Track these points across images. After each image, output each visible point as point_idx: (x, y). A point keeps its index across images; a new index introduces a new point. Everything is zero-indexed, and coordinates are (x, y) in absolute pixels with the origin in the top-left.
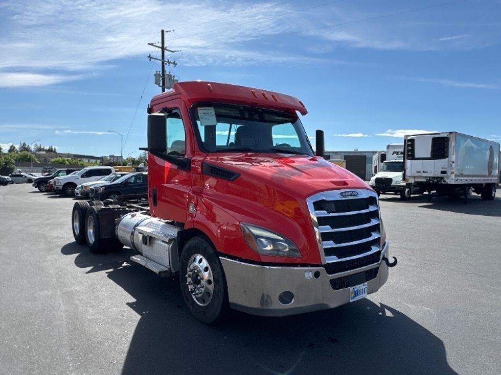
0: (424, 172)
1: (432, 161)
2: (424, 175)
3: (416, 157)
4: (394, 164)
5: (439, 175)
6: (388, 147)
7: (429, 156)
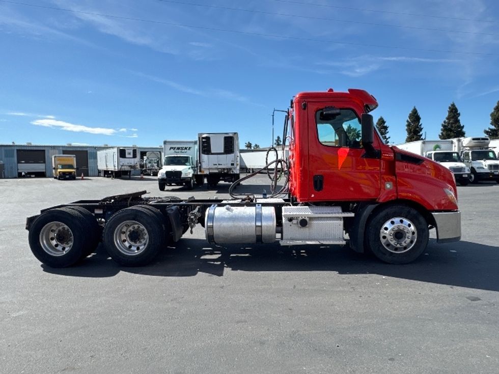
0: (219, 164)
1: (225, 156)
2: (220, 167)
3: (212, 152)
4: (179, 159)
5: (230, 166)
6: (165, 143)
7: (223, 152)
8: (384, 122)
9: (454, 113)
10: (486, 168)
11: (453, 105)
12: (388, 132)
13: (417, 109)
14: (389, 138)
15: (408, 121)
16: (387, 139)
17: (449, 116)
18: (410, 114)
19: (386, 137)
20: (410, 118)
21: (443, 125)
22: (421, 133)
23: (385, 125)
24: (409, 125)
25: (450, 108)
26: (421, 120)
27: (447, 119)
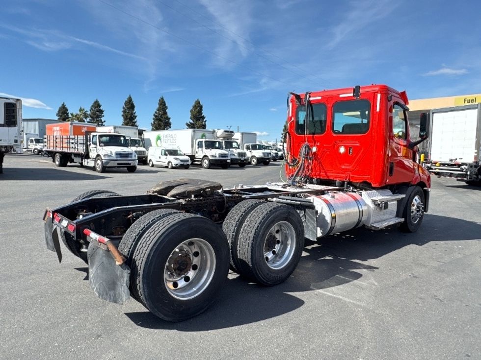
8: (99, 106)
9: (163, 106)
10: (236, 155)
11: (162, 99)
12: (103, 116)
13: (132, 98)
14: (105, 121)
15: (124, 108)
16: (102, 122)
17: (160, 107)
18: (126, 101)
19: (101, 120)
20: (125, 104)
21: (154, 115)
22: (136, 120)
23: (101, 108)
24: (124, 112)
25: (160, 101)
26: (135, 108)
27: (158, 110)
